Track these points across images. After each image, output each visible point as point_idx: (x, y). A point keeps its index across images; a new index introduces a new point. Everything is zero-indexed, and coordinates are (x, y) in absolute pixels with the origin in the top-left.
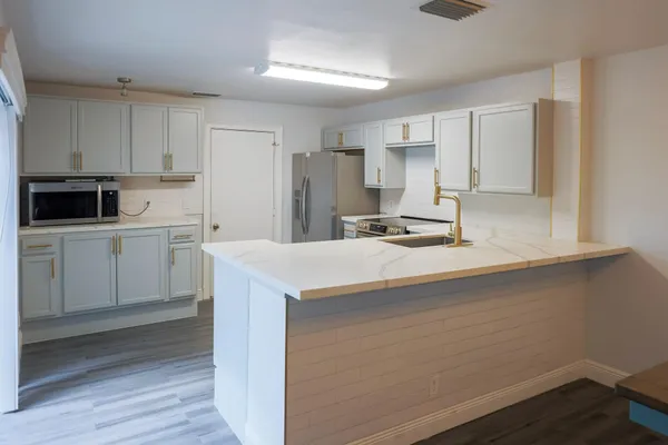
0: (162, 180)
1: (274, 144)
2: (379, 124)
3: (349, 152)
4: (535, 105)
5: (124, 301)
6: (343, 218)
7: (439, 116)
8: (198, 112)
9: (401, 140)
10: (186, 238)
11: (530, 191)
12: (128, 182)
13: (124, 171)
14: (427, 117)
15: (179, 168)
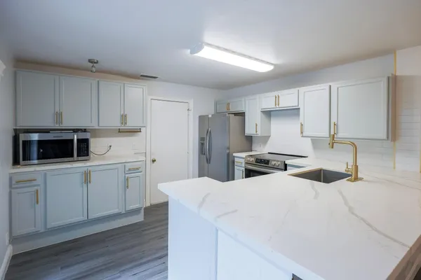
0: (120, 131)
1: (188, 110)
2: (257, 96)
3: (236, 114)
4: (388, 78)
5: (93, 215)
6: (234, 154)
7: (302, 89)
8: (144, 88)
9: (274, 106)
10: (136, 170)
11: (385, 137)
12: (96, 133)
13: (94, 125)
14: (294, 91)
15: (131, 124)
